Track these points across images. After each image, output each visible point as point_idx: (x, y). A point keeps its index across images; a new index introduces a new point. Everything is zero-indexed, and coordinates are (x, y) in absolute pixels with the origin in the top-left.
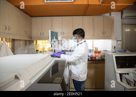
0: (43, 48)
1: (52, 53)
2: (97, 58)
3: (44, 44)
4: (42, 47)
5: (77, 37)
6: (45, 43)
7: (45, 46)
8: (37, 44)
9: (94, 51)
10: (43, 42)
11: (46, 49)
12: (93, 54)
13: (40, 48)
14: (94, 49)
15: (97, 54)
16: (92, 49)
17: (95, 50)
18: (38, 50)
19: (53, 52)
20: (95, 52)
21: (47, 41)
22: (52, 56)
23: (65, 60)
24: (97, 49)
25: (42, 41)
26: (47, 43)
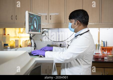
0: (16, 40)
1: (31, 49)
2: (105, 58)
3: (18, 35)
4: (14, 40)
5: (75, 24)
6: (20, 32)
7: (19, 37)
8: (5, 34)
9: (100, 48)
10: (15, 32)
11: (21, 43)
12: (100, 52)
13: (11, 40)
14: (101, 44)
15: (106, 53)
16: (98, 44)
17: (103, 46)
18: (7, 45)
19: (33, 48)
20: (103, 49)
21: (22, 29)
22: (31, 54)
23: (53, 61)
24: (105, 43)
25: (14, 29)
26: (22, 33)
